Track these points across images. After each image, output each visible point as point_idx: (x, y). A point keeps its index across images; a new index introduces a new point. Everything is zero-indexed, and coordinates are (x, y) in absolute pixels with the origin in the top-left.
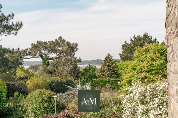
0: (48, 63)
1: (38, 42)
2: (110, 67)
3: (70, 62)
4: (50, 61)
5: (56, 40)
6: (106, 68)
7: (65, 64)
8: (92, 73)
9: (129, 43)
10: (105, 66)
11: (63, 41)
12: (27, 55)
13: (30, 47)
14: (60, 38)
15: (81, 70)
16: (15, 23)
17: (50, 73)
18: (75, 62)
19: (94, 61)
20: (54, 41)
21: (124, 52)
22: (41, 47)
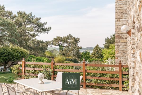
0: (63, 49)
1: (57, 37)
2: (98, 52)
3: (75, 48)
4: (64, 48)
5: (67, 36)
6: (96, 53)
7: (72, 50)
8: (87, 56)
9: (110, 38)
10: (95, 52)
11: (72, 36)
12: (51, 44)
13: (53, 40)
14: (70, 35)
15: (81, 54)
16: (47, 27)
17: (64, 55)
18: (78, 49)
19: (87, 48)
20: (66, 36)
21: (107, 44)
22: (59, 40)
